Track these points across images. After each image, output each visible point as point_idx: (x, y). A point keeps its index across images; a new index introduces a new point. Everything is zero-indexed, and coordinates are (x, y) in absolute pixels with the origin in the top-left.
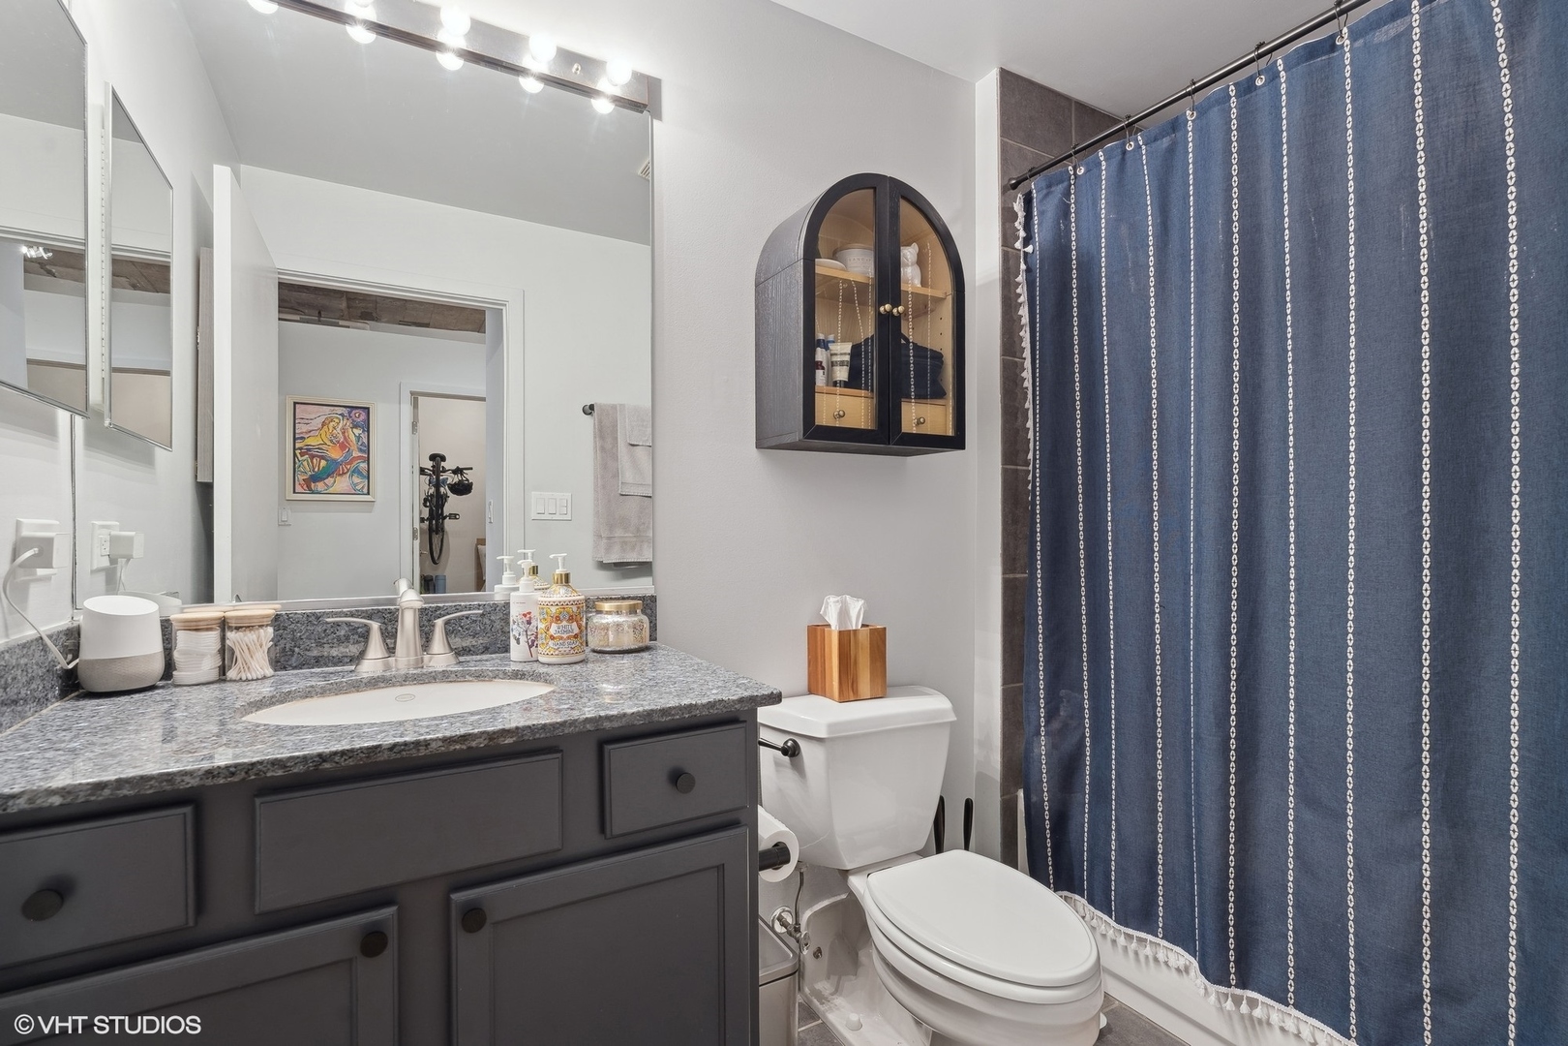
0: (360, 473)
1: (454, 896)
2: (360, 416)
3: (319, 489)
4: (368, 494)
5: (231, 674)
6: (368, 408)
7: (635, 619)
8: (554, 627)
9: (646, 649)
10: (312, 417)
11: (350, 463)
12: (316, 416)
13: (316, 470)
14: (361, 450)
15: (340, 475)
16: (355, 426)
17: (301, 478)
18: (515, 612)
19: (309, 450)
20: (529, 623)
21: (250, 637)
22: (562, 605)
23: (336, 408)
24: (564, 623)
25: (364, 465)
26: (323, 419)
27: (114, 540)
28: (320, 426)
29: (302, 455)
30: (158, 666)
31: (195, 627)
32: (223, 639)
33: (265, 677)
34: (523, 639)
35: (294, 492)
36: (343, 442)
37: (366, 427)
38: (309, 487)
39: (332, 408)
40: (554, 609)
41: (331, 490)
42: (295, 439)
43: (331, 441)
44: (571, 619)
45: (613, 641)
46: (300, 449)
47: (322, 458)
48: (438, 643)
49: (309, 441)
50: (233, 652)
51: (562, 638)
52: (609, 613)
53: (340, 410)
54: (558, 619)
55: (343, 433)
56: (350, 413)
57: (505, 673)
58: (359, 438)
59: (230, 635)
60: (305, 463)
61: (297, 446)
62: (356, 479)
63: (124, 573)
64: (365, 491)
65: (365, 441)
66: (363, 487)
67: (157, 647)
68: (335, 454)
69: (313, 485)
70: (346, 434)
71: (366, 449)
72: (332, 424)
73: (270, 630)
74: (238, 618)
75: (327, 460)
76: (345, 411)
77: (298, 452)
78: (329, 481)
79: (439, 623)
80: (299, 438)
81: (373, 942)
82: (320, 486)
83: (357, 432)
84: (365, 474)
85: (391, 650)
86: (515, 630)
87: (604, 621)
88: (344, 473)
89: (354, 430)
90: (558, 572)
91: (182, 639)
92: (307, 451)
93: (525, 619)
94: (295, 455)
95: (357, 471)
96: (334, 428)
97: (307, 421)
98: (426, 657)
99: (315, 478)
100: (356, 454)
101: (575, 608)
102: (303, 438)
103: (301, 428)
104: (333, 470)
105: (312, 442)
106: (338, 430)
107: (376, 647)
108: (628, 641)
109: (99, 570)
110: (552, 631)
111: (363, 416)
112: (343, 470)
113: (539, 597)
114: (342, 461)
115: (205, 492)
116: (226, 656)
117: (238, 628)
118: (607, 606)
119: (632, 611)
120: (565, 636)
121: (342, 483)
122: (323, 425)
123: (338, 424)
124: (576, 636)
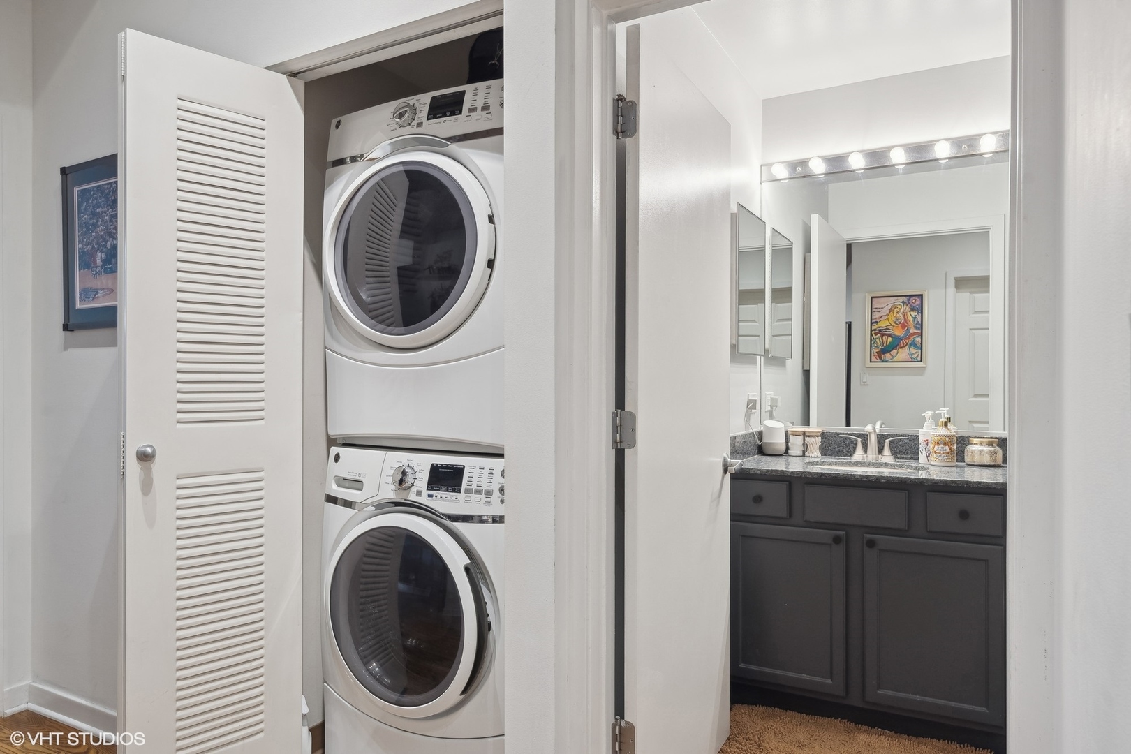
0: (915, 346)
1: (865, 535)
2: (916, 302)
3: (887, 359)
4: (921, 361)
5: (806, 454)
6: (922, 295)
7: (991, 448)
8: (936, 447)
9: (999, 466)
10: (883, 306)
11: (909, 338)
12: (885, 305)
13: (885, 344)
14: (916, 328)
15: (901, 348)
16: (912, 310)
17: (875, 351)
18: (921, 439)
19: (880, 330)
20: (927, 445)
21: (812, 440)
22: (941, 437)
23: (899, 298)
24: (941, 446)
25: (918, 339)
26: (889, 307)
27: (772, 399)
28: (888, 312)
29: (876, 334)
30: (784, 448)
31: (796, 434)
32: (804, 440)
33: (817, 457)
34: (924, 452)
35: (871, 362)
36: (903, 323)
37: (921, 310)
38: (881, 359)
39: (896, 298)
40: (936, 438)
41: (895, 359)
42: (872, 323)
43: (895, 323)
44: (945, 444)
45: (977, 460)
46: (875, 330)
47: (889, 335)
48: (887, 451)
49: (879, 324)
50: (807, 445)
51: (940, 453)
52: (976, 444)
53: (902, 299)
54: (938, 444)
55: (904, 316)
56: (908, 300)
57: (912, 467)
58: (915, 318)
59: (806, 438)
60: (878, 340)
61: (873, 328)
62: (913, 350)
63: (775, 413)
64: (919, 359)
65: (919, 320)
66: (917, 356)
67: (784, 441)
68: (898, 332)
69: (883, 356)
70: (906, 317)
71: (921, 326)
72: (896, 310)
73: (820, 438)
74: (808, 432)
75: (892, 337)
76: (905, 299)
77: (873, 332)
78: (894, 352)
79: (887, 441)
80: (874, 323)
81: (837, 540)
82: (887, 356)
83: (914, 314)
84: (919, 345)
85: (866, 451)
86: (922, 448)
87: (973, 449)
88: (904, 346)
89: (912, 313)
90: (941, 420)
91: (791, 438)
92: (879, 331)
93: (925, 443)
94: (871, 335)
95: (913, 344)
96: (897, 313)
97: (879, 310)
98: (880, 456)
99: (885, 351)
100: (913, 331)
101: (947, 439)
102: (877, 322)
103: (876, 315)
104: (897, 344)
105: (883, 324)
106: (900, 314)
107: (859, 450)
108: (987, 460)
109: (767, 411)
110: (935, 449)
111: (918, 302)
112: (903, 343)
113: (933, 432)
114: (903, 337)
115: (807, 374)
116: (805, 447)
117: (809, 436)
118: (975, 441)
119: (990, 444)
120: (942, 452)
121: (903, 354)
122: (890, 312)
123: (900, 309)
124: (948, 453)
